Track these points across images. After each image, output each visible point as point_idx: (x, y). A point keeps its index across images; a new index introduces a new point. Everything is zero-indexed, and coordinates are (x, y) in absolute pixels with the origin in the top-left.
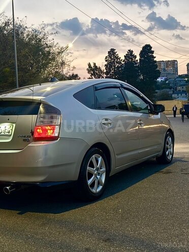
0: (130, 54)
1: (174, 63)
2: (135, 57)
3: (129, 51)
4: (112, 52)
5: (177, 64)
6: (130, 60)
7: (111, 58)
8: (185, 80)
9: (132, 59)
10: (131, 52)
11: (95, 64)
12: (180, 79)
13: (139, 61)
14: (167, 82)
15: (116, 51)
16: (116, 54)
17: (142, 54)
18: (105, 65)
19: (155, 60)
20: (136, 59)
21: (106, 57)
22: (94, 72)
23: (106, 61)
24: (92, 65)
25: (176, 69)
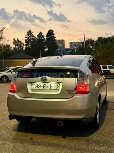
0: (41, 35)
1: (62, 42)
2: (44, 36)
3: (40, 32)
4: (30, 32)
5: (64, 42)
6: (41, 38)
7: (29, 36)
8: (69, 52)
9: (42, 38)
10: (41, 33)
11: (18, 39)
12: (66, 51)
13: (46, 39)
14: (59, 52)
15: (32, 32)
16: (32, 34)
17: (48, 35)
18: (25, 40)
19: (55, 39)
20: (44, 38)
21: (26, 35)
22: (17, 44)
23: (26, 37)
24: (16, 40)
25: (64, 45)
